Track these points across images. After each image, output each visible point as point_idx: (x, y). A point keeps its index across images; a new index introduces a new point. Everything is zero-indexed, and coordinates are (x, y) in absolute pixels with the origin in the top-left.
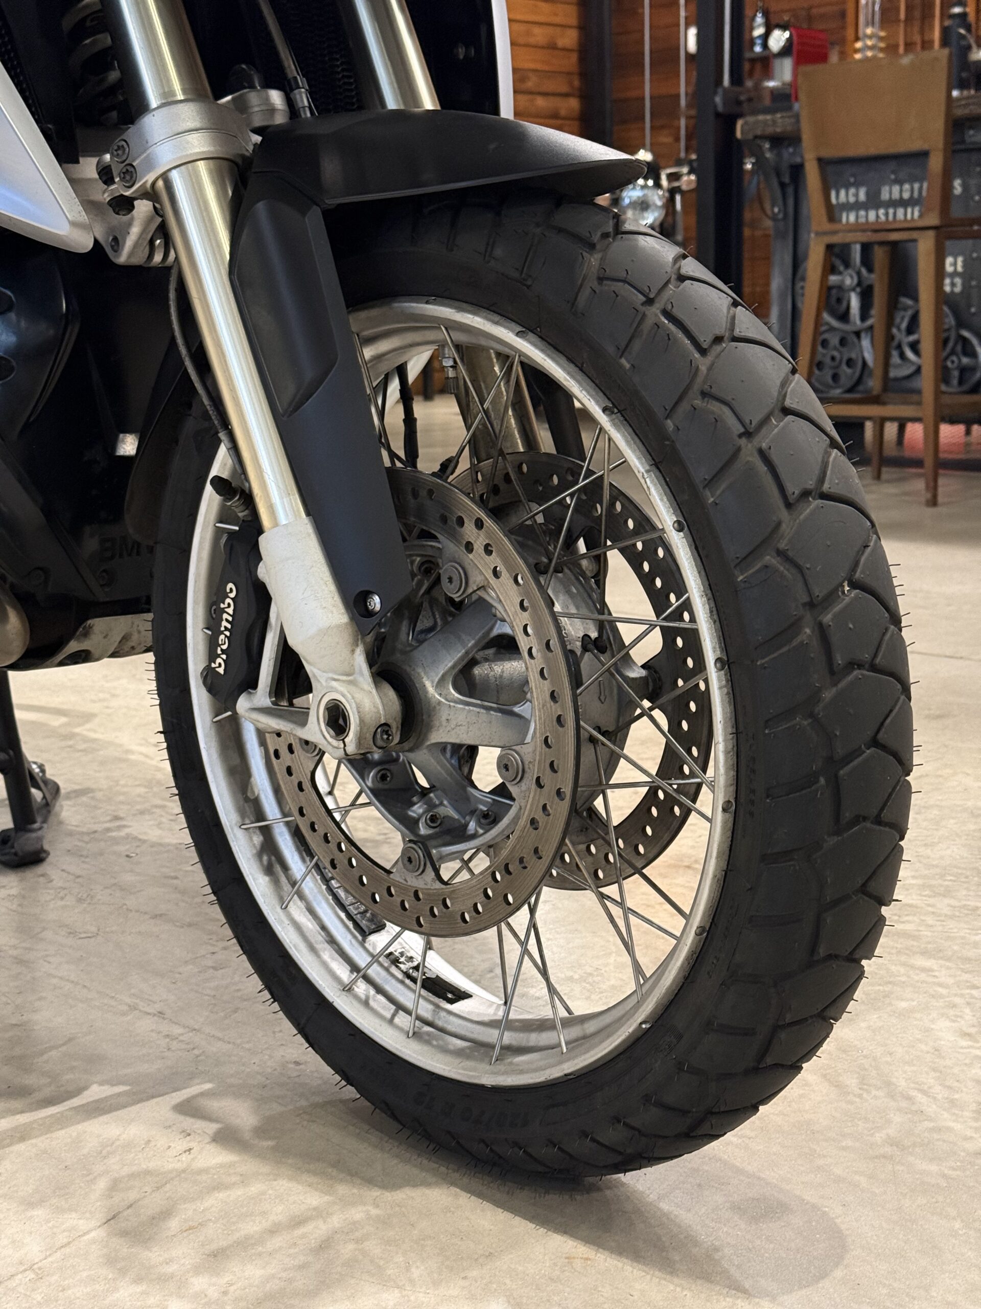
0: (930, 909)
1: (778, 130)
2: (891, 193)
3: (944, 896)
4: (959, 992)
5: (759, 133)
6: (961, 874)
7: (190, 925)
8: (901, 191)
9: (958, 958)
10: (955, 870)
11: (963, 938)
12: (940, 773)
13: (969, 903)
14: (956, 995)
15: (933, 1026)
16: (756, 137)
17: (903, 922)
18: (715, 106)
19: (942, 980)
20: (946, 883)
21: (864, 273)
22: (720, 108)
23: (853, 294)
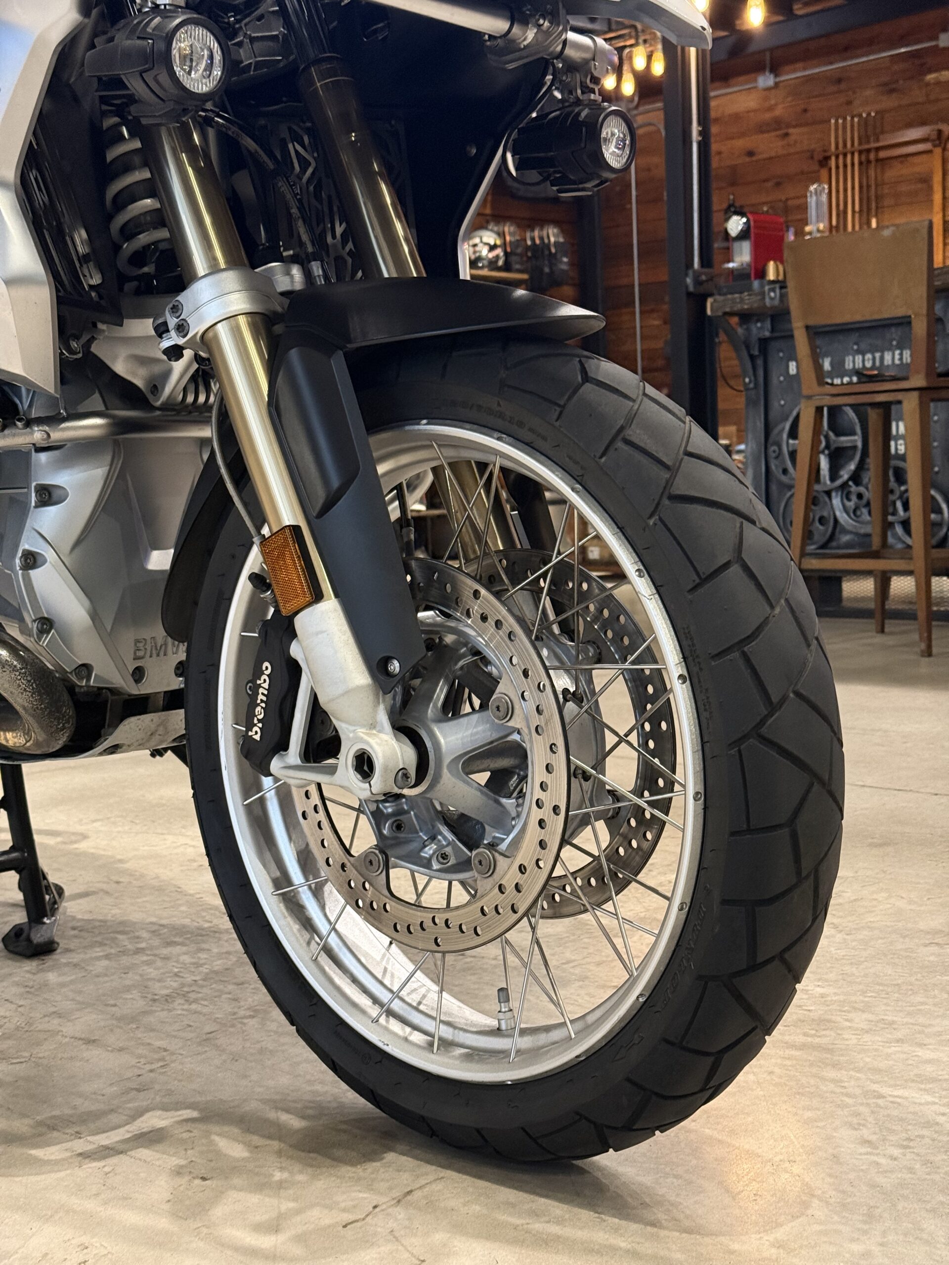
0: (848, 1024)
1: (746, 307)
2: (854, 362)
3: (863, 1011)
4: (865, 1101)
5: (728, 310)
6: (882, 991)
7: (121, 1050)
8: (863, 361)
9: (869, 1069)
10: (878, 987)
11: (876, 1050)
12: (875, 896)
13: (885, 1017)
14: (862, 1104)
15: (835, 1134)
16: (725, 314)
17: (819, 1037)
18: (687, 287)
19: (850, 1090)
20: (866, 999)
21: (832, 437)
22: (691, 288)
23: (822, 457)
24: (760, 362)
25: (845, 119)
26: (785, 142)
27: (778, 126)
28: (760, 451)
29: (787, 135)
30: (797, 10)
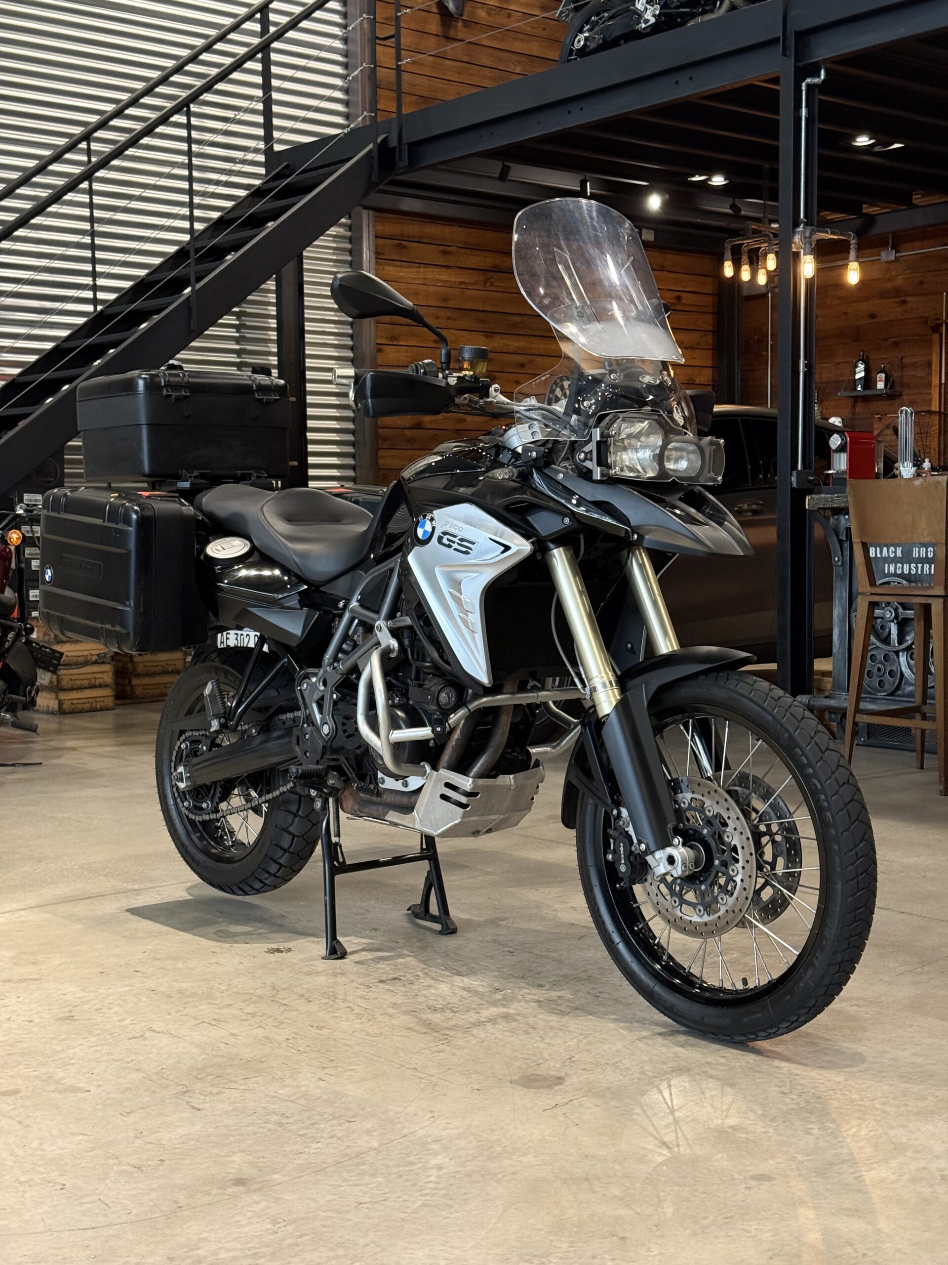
1: (835, 505)
2: (919, 552)
5: (822, 506)
8: (927, 552)
18: (791, 483)
21: (900, 610)
22: (794, 485)
23: (892, 624)
24: (847, 545)
26: (903, 308)
27: (897, 293)
28: (844, 615)
29: (905, 302)
30: (917, 199)
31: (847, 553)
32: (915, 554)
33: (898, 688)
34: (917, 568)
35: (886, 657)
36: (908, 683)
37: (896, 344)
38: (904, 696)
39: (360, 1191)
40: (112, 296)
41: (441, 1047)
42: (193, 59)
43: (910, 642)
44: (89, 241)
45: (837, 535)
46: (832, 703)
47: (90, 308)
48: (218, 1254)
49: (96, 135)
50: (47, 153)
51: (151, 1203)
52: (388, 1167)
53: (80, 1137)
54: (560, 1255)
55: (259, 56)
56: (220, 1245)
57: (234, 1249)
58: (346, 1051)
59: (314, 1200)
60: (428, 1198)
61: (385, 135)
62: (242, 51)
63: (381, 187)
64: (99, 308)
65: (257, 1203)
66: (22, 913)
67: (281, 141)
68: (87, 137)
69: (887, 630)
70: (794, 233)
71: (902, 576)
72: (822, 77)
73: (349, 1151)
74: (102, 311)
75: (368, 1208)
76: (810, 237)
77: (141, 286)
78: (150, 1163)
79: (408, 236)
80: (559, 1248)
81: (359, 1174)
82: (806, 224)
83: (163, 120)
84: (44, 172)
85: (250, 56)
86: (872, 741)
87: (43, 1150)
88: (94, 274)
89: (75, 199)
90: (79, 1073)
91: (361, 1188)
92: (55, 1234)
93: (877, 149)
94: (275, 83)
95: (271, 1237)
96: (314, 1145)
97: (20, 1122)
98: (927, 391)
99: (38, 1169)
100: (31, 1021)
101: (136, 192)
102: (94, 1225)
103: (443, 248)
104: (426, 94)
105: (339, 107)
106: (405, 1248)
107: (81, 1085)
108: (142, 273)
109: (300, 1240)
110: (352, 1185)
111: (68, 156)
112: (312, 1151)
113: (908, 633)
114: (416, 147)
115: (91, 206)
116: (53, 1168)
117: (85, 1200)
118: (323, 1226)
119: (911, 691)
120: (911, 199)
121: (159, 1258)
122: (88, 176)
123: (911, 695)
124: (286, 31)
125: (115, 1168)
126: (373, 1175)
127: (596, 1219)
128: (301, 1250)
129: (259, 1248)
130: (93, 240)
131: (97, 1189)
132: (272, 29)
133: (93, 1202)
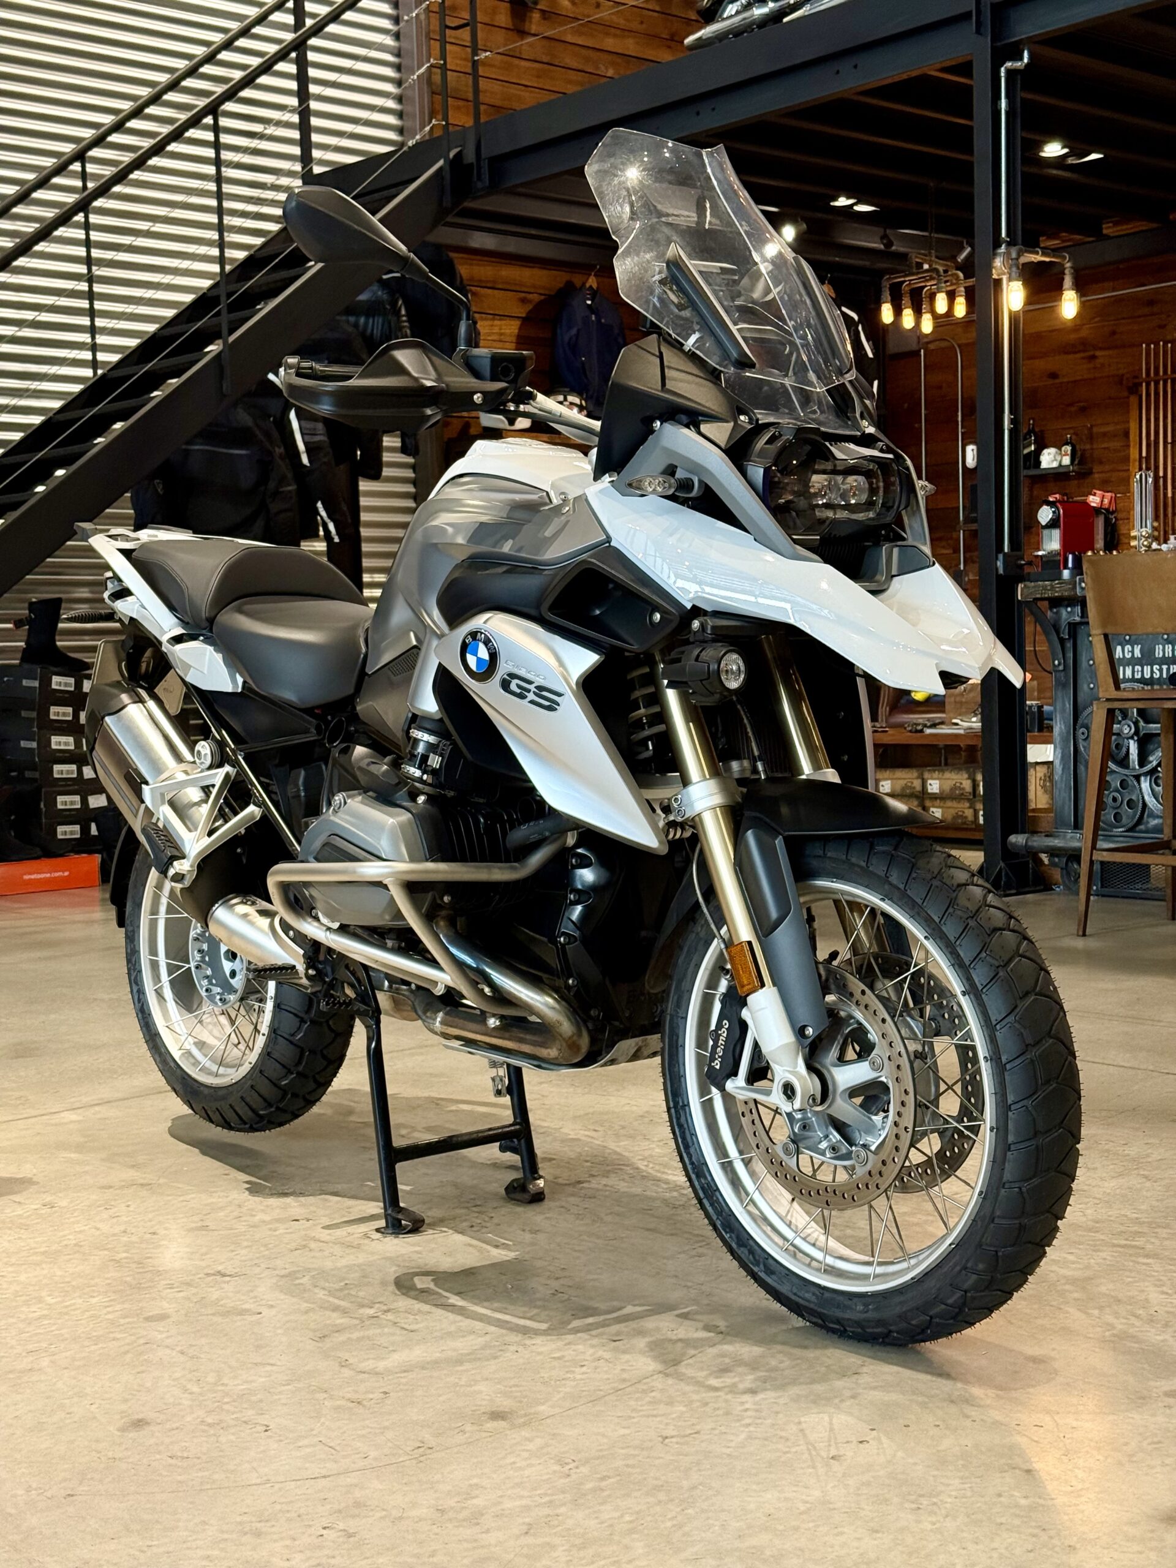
1: (1056, 594)
2: (1164, 651)
5: (1038, 596)
16: (1036, 599)
18: (997, 569)
21: (1142, 724)
22: (1001, 571)
23: (1131, 742)
24: (1069, 645)
25: (1157, 345)
26: (1091, 365)
27: (1083, 346)
28: (1068, 733)
29: (1094, 357)
30: (1108, 229)
31: (1070, 655)
32: (1158, 653)
33: (1140, 821)
34: (1161, 670)
35: (1124, 784)
36: (1152, 815)
37: (1083, 410)
38: (1147, 832)
39: (660, 1422)
40: (115, 358)
41: (701, 1250)
42: (210, 59)
43: (1155, 763)
44: (87, 289)
45: (1058, 632)
46: (1056, 842)
47: (88, 373)
48: (500, 1503)
49: (91, 153)
50: (30, 176)
51: (390, 1444)
52: (684, 1394)
53: (268, 1368)
54: (953, 1493)
55: (293, 55)
56: (500, 1493)
57: (522, 1497)
58: (578, 1258)
59: (603, 1435)
60: (752, 1429)
61: (458, 149)
62: (272, 49)
63: (450, 219)
64: (100, 372)
65: (530, 1440)
66: (97, 1108)
67: (322, 162)
68: (80, 156)
69: (1124, 750)
70: (995, 255)
71: (1143, 681)
72: (1026, 60)
73: (625, 1376)
74: (104, 375)
75: (677, 1443)
76: (1017, 259)
77: (151, 346)
78: (371, 1396)
79: (480, 281)
80: (948, 1485)
81: (650, 1402)
82: (1009, 244)
83: (177, 135)
84: (26, 201)
85: (282, 56)
86: (1106, 890)
87: (223, 1384)
88: (93, 330)
89: (66, 235)
90: (238, 1292)
91: (658, 1419)
92: (277, 1486)
93: (1071, 161)
94: (313, 89)
95: (562, 1481)
96: (578, 1370)
97: (182, 1353)
98: (1125, 468)
99: (226, 1407)
100: (154, 1233)
101: (143, 225)
102: (324, 1472)
103: (523, 295)
104: (498, 103)
105: (391, 120)
106: (746, 1490)
107: (246, 1306)
108: (151, 328)
109: (604, 1484)
110: (648, 1416)
111: (56, 180)
112: (578, 1377)
113: (1152, 752)
114: (499, 164)
115: (88, 243)
116: (245, 1406)
117: (300, 1444)
118: (627, 1466)
119: (1156, 825)
120: (1101, 229)
121: (425, 1511)
122: (83, 206)
123: (1158, 829)
124: (326, 25)
125: (326, 1403)
126: (670, 1403)
127: (983, 1449)
128: (609, 1496)
129: (552, 1495)
130: (91, 287)
131: (312, 1430)
132: (309, 22)
133: (313, 1446)
